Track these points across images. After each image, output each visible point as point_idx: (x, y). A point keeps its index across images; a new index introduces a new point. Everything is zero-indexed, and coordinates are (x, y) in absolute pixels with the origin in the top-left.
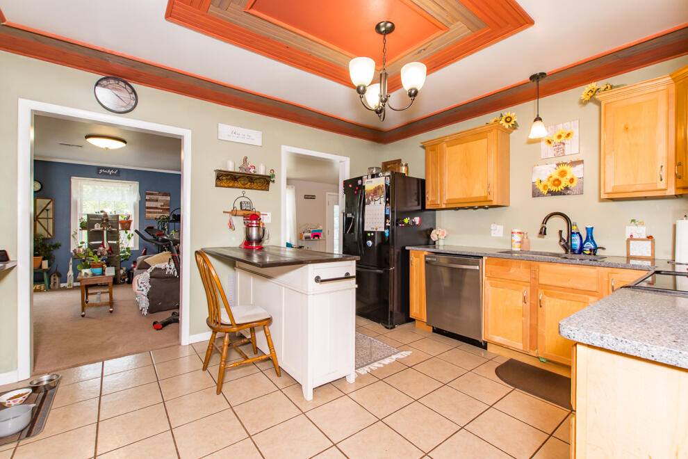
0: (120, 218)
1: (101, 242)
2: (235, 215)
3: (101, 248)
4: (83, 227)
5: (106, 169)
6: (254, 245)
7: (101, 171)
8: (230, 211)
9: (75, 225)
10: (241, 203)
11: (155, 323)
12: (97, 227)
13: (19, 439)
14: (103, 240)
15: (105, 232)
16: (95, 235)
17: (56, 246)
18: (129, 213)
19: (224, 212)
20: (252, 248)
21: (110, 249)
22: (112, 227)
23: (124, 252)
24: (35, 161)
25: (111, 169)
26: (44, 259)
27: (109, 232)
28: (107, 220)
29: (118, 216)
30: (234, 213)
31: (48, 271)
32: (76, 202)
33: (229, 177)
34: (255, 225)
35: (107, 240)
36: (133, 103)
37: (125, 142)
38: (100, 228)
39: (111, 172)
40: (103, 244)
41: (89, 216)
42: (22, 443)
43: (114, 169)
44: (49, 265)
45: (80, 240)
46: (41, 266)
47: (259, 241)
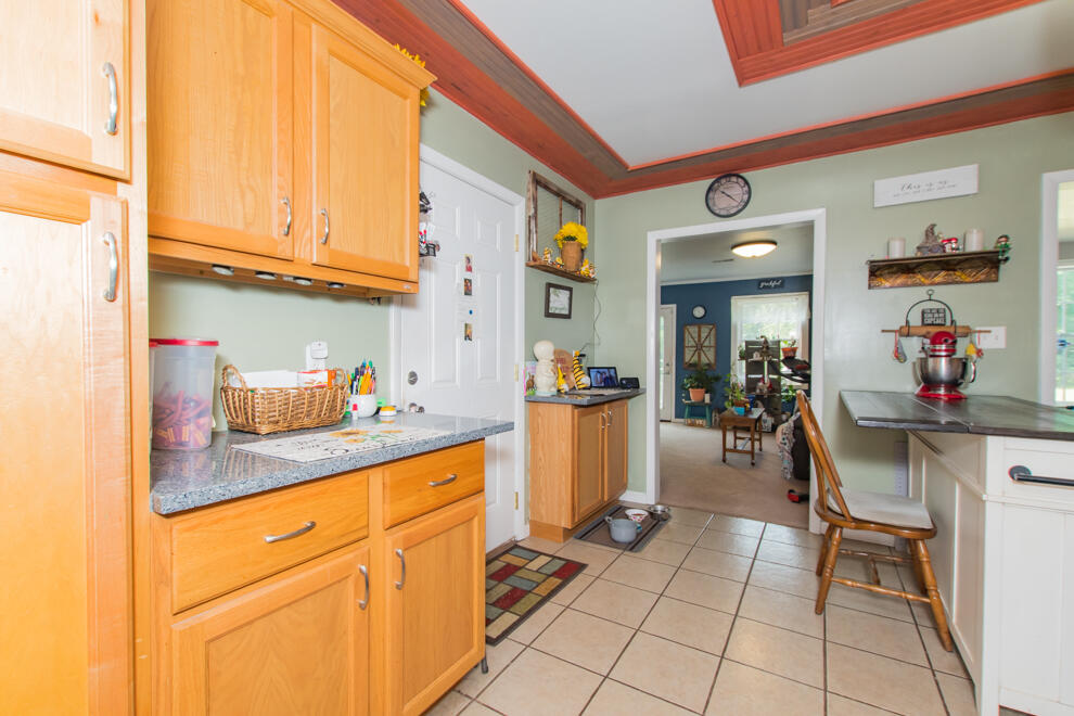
0: (783, 345)
1: (761, 376)
2: (908, 335)
3: (761, 384)
4: (742, 358)
5: (767, 280)
6: (942, 391)
7: (762, 284)
8: (897, 328)
9: (735, 354)
10: (923, 313)
11: (791, 491)
12: (756, 357)
13: (625, 550)
14: (763, 373)
15: (766, 363)
16: (754, 367)
17: (717, 379)
18: (795, 338)
19: (883, 331)
20: (937, 397)
21: (770, 386)
22: (773, 357)
23: (787, 391)
24: (662, 288)
25: (773, 279)
26: (707, 392)
27: (770, 363)
28: (768, 348)
29: (779, 342)
30: (906, 331)
31: (709, 405)
32: (736, 327)
33: (895, 269)
34: (943, 354)
35: (769, 373)
36: (746, 197)
37: (774, 243)
38: (759, 359)
39: (772, 284)
40: (763, 379)
41: (748, 343)
42: (626, 553)
43: (777, 279)
44: (711, 400)
45: (739, 374)
46: (704, 401)
47: (953, 384)
